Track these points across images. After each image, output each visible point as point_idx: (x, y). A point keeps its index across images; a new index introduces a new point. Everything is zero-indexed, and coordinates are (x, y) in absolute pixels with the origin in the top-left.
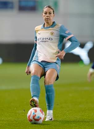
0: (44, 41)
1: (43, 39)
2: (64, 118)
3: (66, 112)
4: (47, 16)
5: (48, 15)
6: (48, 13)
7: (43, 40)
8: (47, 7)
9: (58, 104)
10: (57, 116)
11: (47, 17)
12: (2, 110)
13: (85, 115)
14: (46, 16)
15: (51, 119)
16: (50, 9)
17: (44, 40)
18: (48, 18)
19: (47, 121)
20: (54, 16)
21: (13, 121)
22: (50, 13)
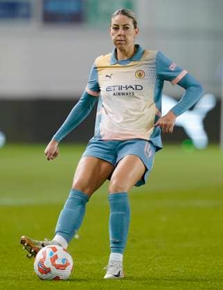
0: (123, 94)
1: (121, 88)
2: (147, 272)
3: (152, 257)
4: (119, 36)
5: (121, 31)
6: (121, 28)
7: (120, 91)
8: (118, 14)
9: (133, 241)
10: (130, 267)
11: (119, 38)
12: (5, 253)
13: (197, 266)
14: (116, 35)
15: (116, 274)
16: (126, 17)
17: (124, 90)
18: (122, 38)
19: (109, 279)
20: (137, 33)
21: (29, 280)
22: (126, 28)
